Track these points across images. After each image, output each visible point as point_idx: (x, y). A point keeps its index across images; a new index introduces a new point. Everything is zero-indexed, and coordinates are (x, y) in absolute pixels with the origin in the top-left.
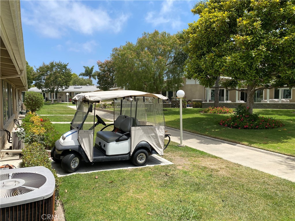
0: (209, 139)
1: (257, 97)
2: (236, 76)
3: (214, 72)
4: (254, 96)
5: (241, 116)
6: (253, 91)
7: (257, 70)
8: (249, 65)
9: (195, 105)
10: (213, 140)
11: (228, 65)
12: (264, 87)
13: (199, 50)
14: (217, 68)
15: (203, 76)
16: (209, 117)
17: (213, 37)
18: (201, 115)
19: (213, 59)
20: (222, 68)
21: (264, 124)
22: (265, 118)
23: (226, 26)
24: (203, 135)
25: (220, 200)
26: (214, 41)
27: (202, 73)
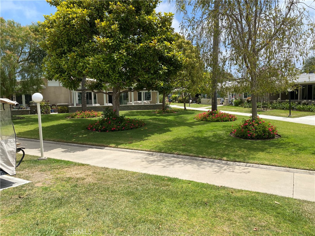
0: (76, 146)
1: (124, 100)
2: (101, 79)
3: (78, 74)
4: (119, 98)
5: (108, 119)
6: (118, 93)
7: (120, 74)
8: (112, 68)
9: (61, 110)
10: (80, 146)
11: (92, 67)
12: (128, 90)
13: (59, 48)
14: (80, 69)
15: (66, 78)
16: (77, 122)
17: (73, 35)
18: (68, 120)
19: (75, 59)
20: (86, 70)
21: (129, 125)
22: (130, 119)
23: (86, 25)
24: (69, 143)
25: (85, 209)
26: (75, 40)
27: (64, 74)
